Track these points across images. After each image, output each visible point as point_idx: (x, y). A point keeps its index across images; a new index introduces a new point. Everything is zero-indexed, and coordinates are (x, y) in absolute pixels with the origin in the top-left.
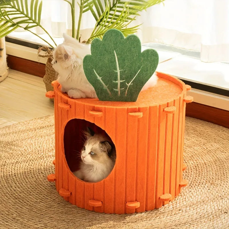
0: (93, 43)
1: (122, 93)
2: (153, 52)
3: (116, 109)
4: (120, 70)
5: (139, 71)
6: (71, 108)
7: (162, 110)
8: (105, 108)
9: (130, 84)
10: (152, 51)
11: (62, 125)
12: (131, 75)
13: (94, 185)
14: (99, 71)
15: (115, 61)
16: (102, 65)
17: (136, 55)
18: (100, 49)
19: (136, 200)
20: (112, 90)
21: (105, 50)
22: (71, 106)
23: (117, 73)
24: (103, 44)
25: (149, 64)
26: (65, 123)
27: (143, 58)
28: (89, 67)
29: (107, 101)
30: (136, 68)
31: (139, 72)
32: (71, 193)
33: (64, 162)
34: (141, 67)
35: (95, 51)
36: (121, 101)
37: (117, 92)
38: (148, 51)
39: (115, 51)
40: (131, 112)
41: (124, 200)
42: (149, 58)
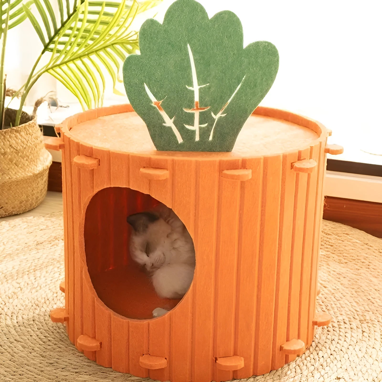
0: (144, 28)
1: (204, 133)
2: (268, 46)
3: (197, 162)
4: (199, 85)
5: (239, 86)
6: (99, 165)
7: (288, 165)
8: (173, 160)
9: (219, 115)
10: (267, 44)
11: (80, 203)
12: (221, 97)
13: (149, 324)
14: (157, 89)
15: (189, 67)
16: (161, 76)
17: (232, 54)
18: (158, 41)
19: (235, 354)
20: (182, 130)
21: (169, 44)
22: (99, 160)
23: (193, 92)
24: (165, 31)
25: (260, 72)
26: (86, 199)
27: (246, 60)
28: (136, 81)
29: (172, 152)
30: (233, 80)
31: (239, 90)
32: (101, 344)
33: (85, 281)
34: (243, 79)
35: (147, 45)
36: (202, 151)
37: (194, 132)
38: (257, 45)
39: (188, 44)
40: (227, 170)
41: (211, 353)
42: (260, 60)
